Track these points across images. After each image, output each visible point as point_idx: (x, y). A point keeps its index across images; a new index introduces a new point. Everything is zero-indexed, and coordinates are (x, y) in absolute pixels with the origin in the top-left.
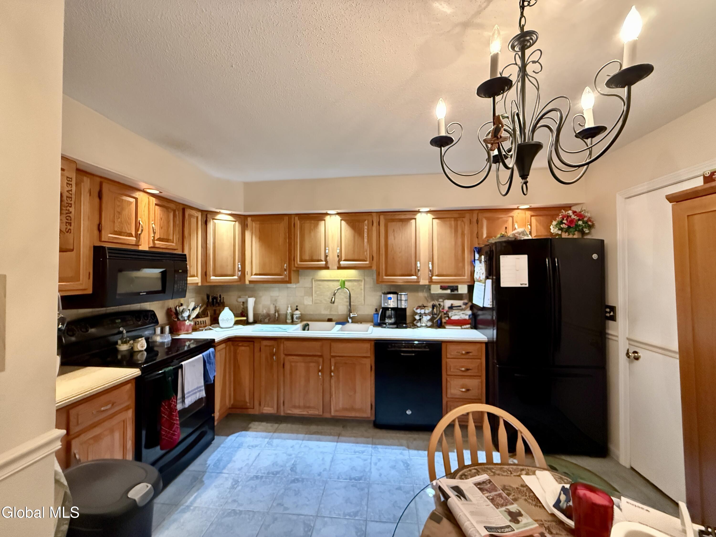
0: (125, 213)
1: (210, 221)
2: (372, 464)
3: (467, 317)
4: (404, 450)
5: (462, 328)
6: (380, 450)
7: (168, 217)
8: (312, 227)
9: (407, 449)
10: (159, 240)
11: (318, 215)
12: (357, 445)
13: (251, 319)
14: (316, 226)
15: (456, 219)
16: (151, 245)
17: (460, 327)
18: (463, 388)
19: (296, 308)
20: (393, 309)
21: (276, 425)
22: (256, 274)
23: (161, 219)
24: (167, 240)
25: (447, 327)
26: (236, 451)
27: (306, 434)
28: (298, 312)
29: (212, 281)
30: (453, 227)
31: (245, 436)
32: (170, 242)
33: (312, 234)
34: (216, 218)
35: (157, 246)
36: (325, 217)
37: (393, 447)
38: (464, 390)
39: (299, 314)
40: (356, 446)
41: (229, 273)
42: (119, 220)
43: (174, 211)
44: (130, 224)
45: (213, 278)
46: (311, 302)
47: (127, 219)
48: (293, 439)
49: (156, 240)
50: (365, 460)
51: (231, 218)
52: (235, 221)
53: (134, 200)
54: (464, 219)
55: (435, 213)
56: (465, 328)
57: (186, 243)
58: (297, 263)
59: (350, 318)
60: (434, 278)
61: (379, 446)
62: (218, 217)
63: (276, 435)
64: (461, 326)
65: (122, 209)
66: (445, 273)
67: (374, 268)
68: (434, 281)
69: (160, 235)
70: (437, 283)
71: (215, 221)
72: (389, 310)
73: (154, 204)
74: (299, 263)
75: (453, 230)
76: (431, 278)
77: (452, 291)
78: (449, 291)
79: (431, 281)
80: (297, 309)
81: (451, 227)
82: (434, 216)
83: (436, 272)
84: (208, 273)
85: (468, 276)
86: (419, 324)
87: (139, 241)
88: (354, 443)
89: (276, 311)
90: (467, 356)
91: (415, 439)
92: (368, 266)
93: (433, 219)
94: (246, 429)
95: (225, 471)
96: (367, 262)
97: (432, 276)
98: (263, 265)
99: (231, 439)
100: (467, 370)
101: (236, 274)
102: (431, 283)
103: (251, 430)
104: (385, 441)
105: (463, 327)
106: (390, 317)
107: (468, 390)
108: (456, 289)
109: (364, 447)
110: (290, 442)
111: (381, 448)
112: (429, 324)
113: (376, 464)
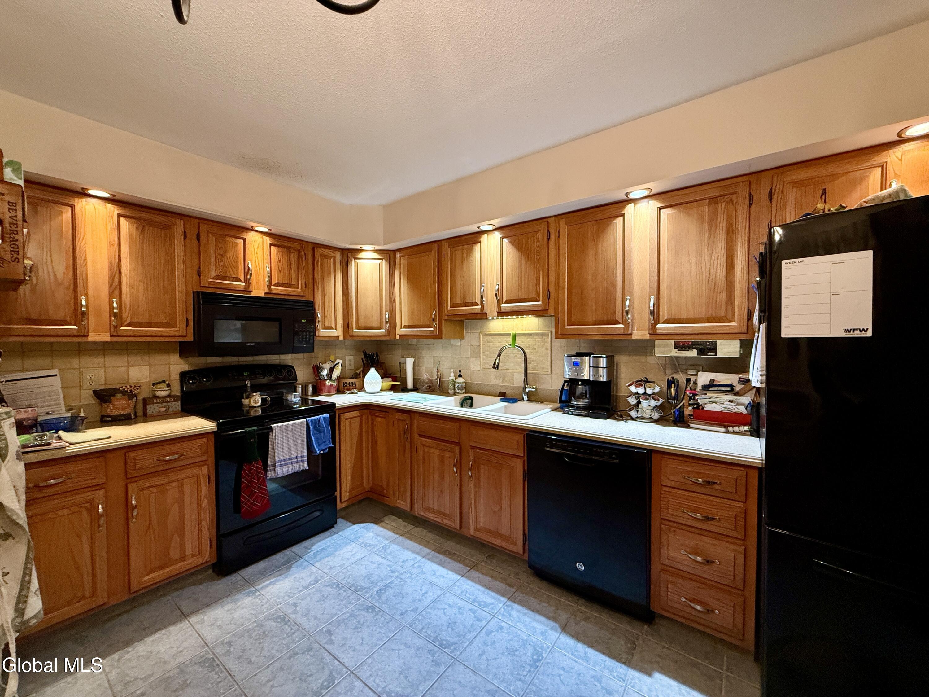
0: (230, 255)
1: (351, 261)
2: (484, 631)
3: (742, 409)
4: (552, 629)
5: (728, 432)
6: (514, 613)
7: (289, 259)
8: (465, 255)
9: (559, 630)
10: (277, 284)
11: (473, 236)
12: (487, 591)
13: (410, 385)
14: (470, 252)
15: (713, 201)
16: (267, 291)
17: (723, 430)
18: (696, 554)
19: (459, 373)
20: (586, 382)
21: (410, 527)
22: (405, 327)
23: (280, 261)
24: (290, 286)
25: (692, 425)
26: (346, 544)
27: (433, 550)
28: (461, 380)
29: (354, 334)
30: (706, 219)
31: (368, 530)
32: (294, 288)
33: (465, 264)
34: (359, 257)
35: (274, 292)
36: (480, 237)
37: (538, 617)
38: (699, 559)
39: (463, 383)
40: (484, 593)
41: (375, 324)
42: (222, 263)
43: (299, 251)
44: (237, 268)
45: (355, 330)
46: (479, 366)
47: (233, 262)
48: (413, 552)
49: (274, 285)
50: (479, 620)
51: (376, 256)
52: (382, 259)
53: (242, 241)
54: (734, 197)
55: (663, 196)
56: (735, 433)
57: (318, 289)
58: (447, 309)
59: (526, 393)
60: (659, 326)
61: (516, 606)
62: (361, 255)
63: (401, 539)
64: (725, 427)
65: (226, 251)
66: (684, 316)
67: (551, 311)
68: (658, 332)
69: (278, 279)
70: (667, 336)
71: (357, 260)
72: (578, 384)
73: (269, 245)
74: (449, 308)
75: (706, 226)
76: (653, 327)
77: (701, 352)
78: (694, 353)
79: (654, 333)
80: (460, 376)
81: (701, 219)
82: (663, 202)
83: (664, 313)
84: (350, 325)
85: (739, 321)
86: (633, 414)
87: (249, 286)
88: (484, 586)
89: (440, 377)
90: (707, 490)
91: (586, 619)
92: (540, 309)
93: (660, 209)
94: (377, 521)
95: (318, 565)
96: (540, 303)
97: (657, 321)
98: (412, 314)
99: (355, 528)
100: (708, 519)
101: (384, 328)
102: (654, 337)
103: (382, 524)
104: (533, 601)
105: (731, 429)
106: (582, 396)
107: (709, 562)
108: (714, 348)
109: (494, 598)
110: (408, 555)
111: (518, 611)
112: (656, 416)
113: (489, 633)
